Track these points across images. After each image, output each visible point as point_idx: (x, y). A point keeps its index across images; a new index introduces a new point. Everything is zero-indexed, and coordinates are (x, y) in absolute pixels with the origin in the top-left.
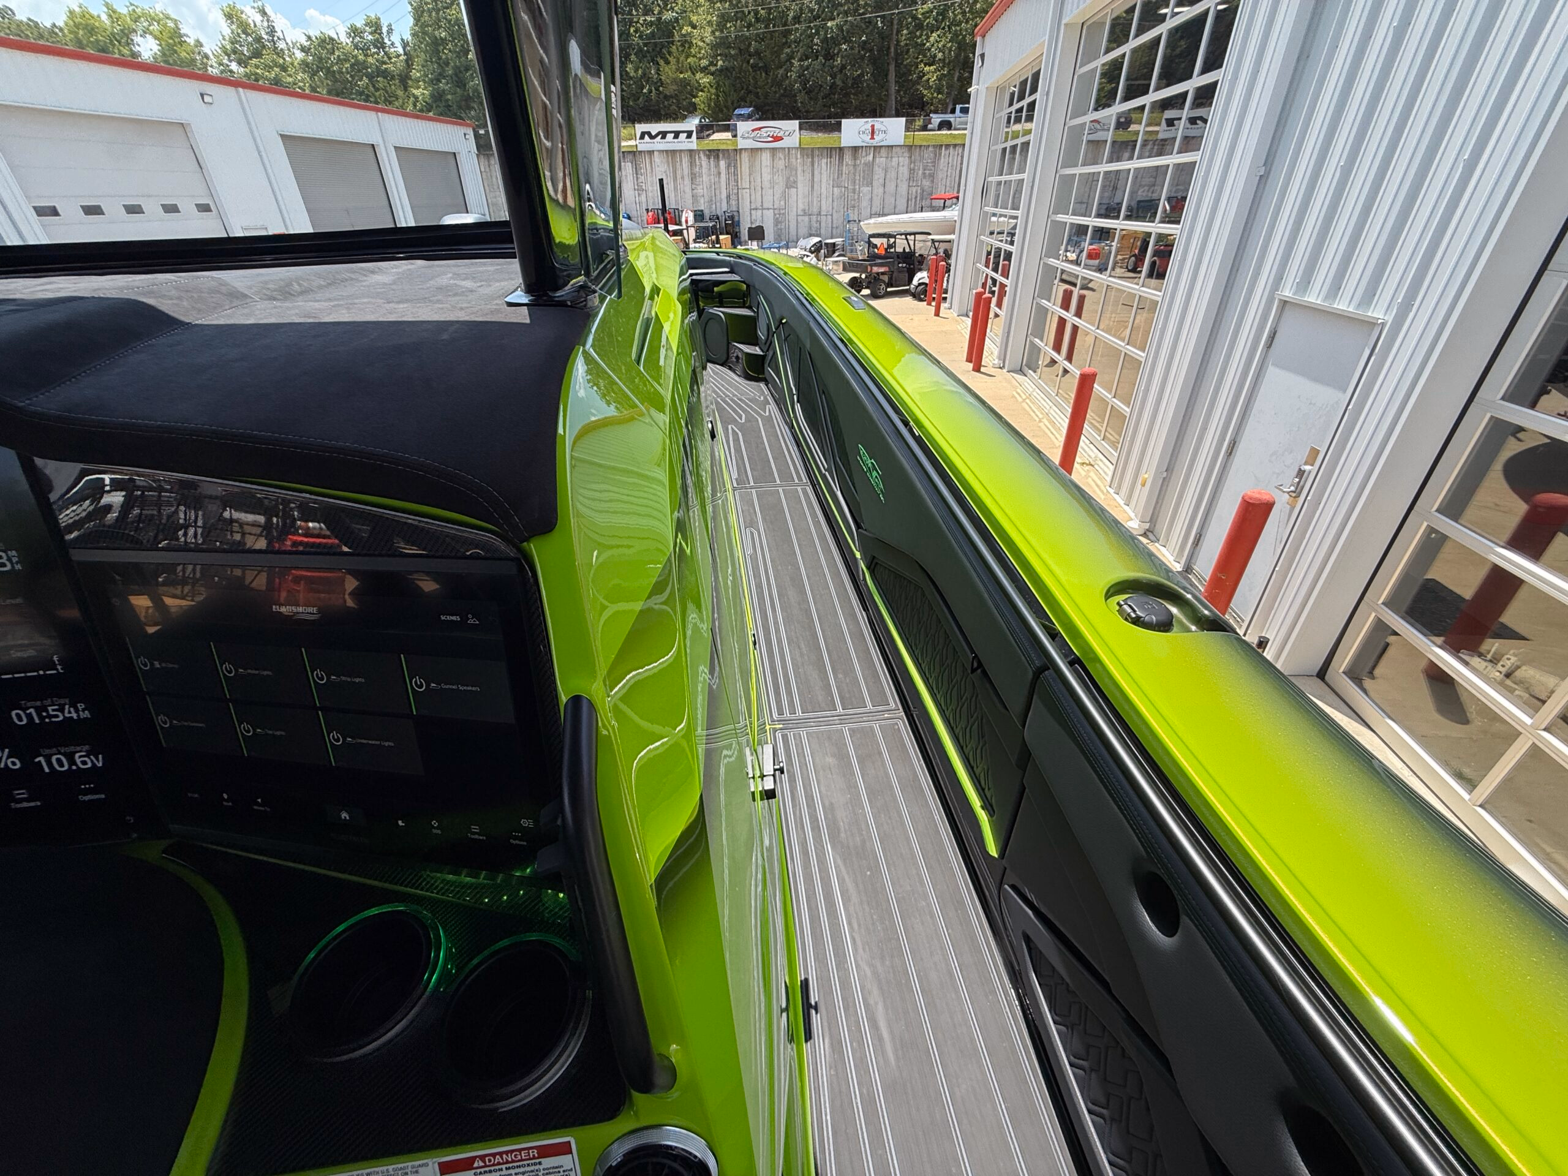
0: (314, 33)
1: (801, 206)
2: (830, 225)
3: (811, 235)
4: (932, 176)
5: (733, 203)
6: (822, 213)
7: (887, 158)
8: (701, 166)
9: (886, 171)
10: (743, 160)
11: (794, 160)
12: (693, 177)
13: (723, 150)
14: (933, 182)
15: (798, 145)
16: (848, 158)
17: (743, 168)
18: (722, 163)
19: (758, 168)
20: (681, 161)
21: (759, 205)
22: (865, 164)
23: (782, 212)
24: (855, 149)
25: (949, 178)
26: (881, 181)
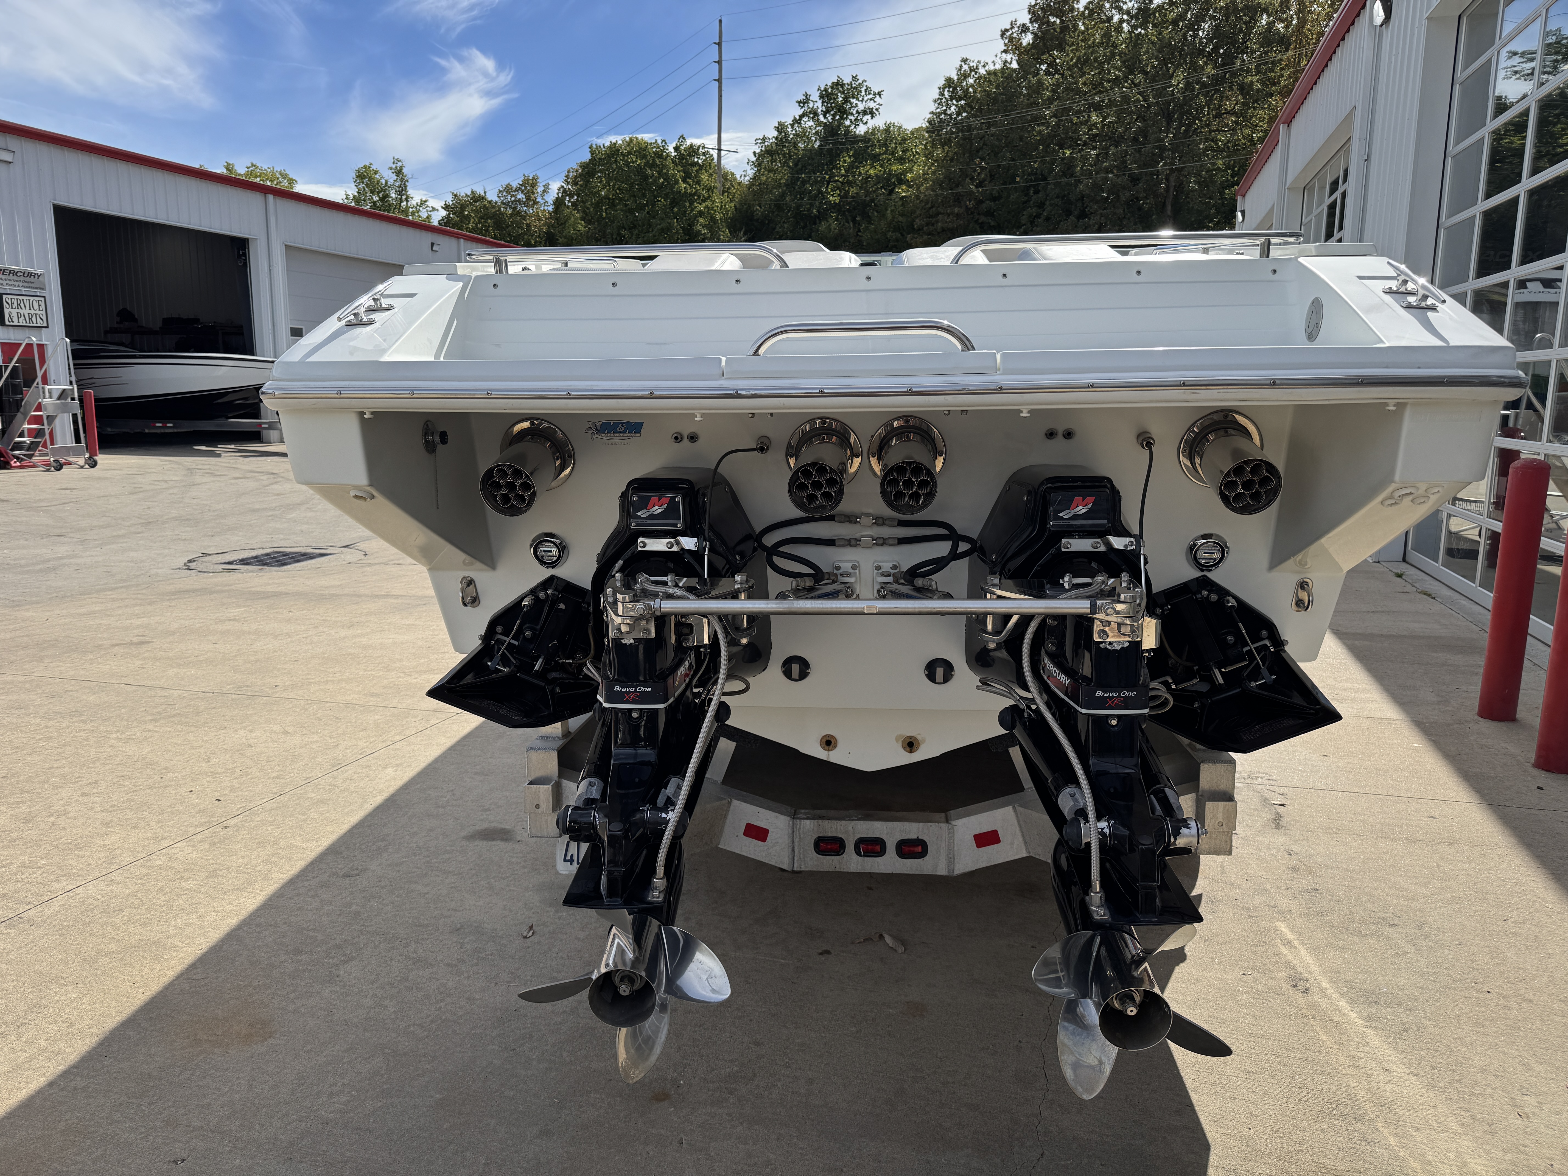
0: (464, 191)
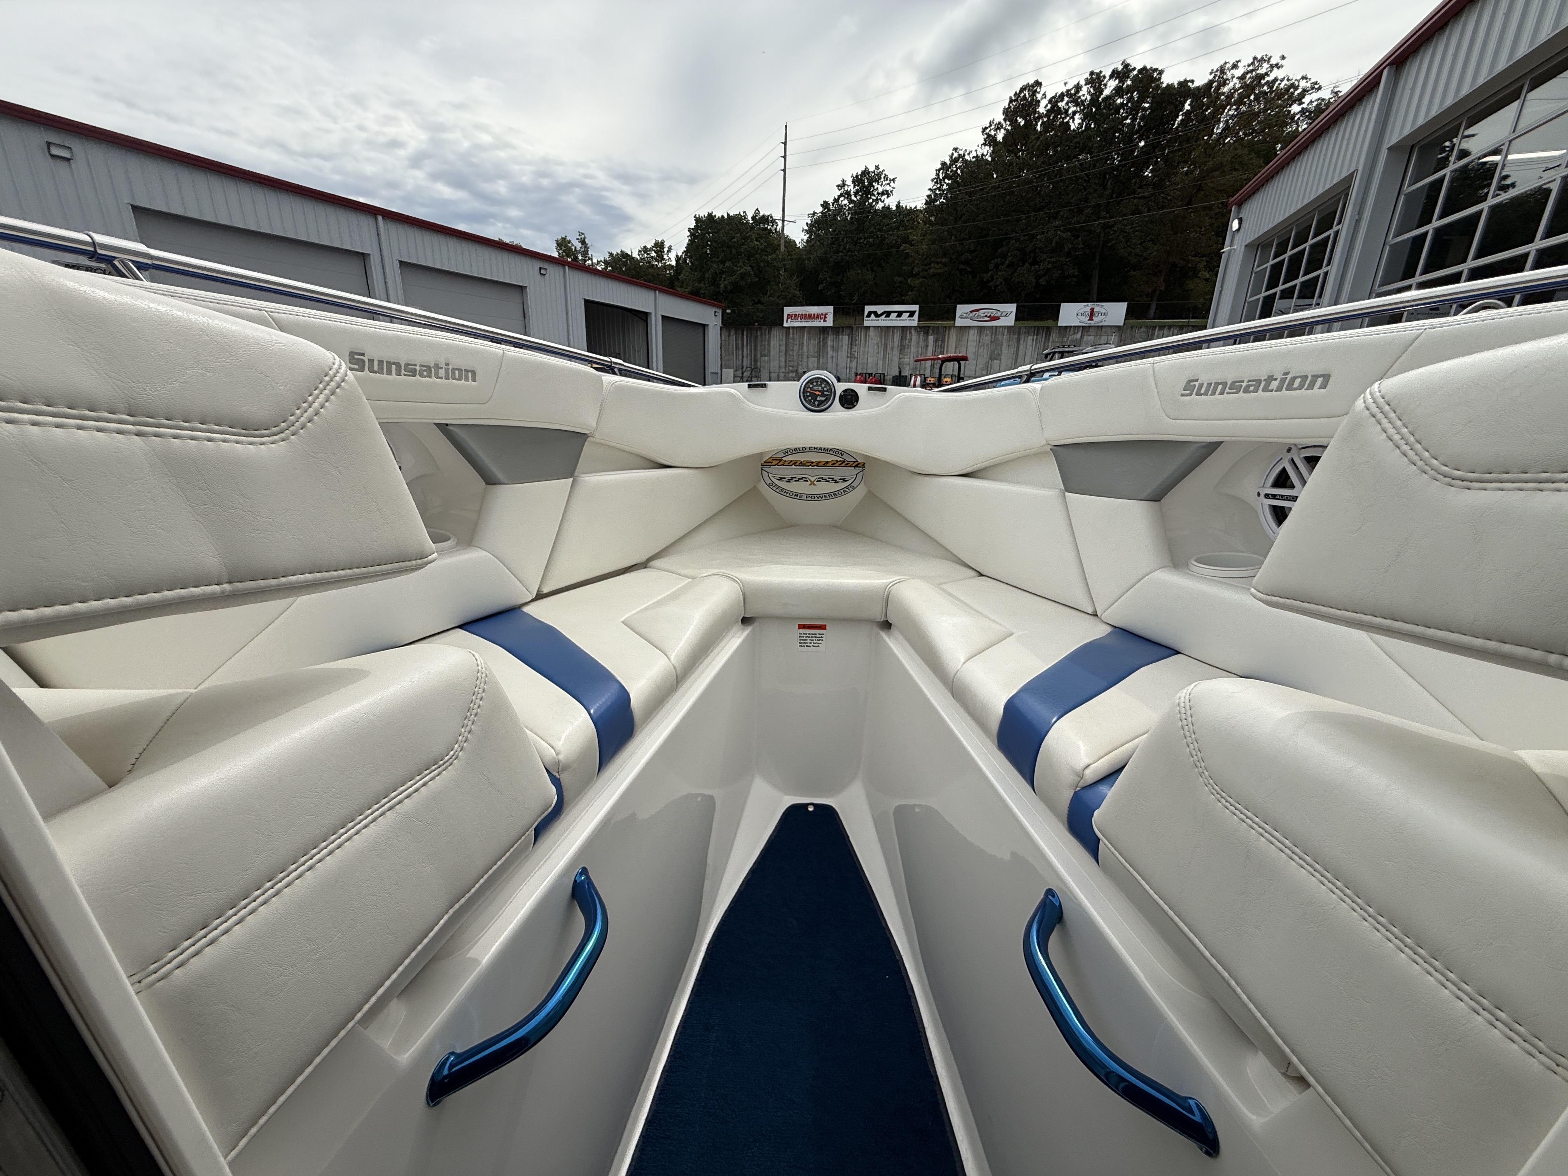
7: (1096, 336)
8: (911, 339)
10: (951, 336)
11: (1000, 337)
12: (903, 348)
13: (933, 327)
16: (1054, 336)
17: (950, 342)
18: (931, 338)
19: (964, 342)
20: (894, 336)
24: (1073, 328)
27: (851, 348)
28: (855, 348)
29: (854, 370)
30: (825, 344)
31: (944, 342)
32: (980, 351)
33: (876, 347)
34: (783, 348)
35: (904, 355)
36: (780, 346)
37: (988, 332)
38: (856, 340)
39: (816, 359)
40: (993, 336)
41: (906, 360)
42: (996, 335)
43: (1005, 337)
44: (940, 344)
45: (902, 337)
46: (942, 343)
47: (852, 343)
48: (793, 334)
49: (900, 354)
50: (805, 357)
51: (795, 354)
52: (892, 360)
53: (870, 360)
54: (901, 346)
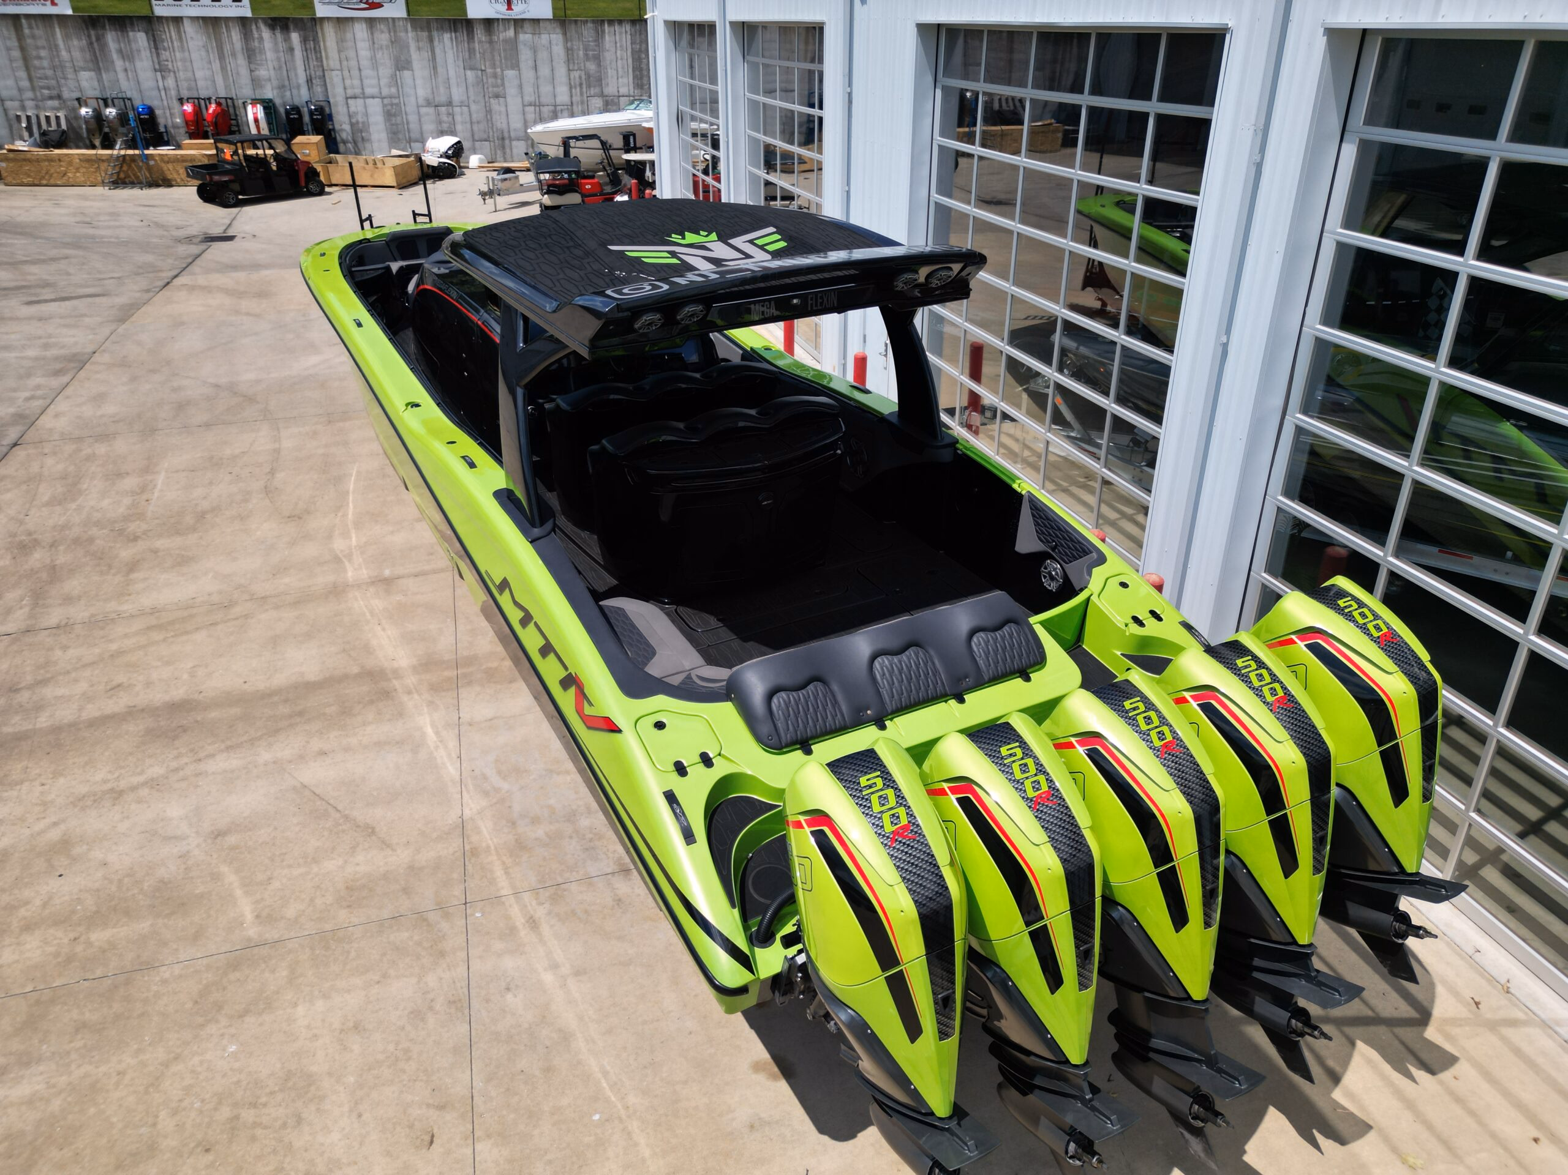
1: (422, 93)
2: (468, 119)
3: (442, 133)
4: (598, 59)
5: (318, 90)
6: (454, 104)
7: (534, 34)
8: (261, 39)
9: (535, 50)
10: (327, 35)
11: (402, 34)
12: (251, 54)
13: (294, 19)
14: (599, 65)
15: (404, 14)
16: (479, 33)
17: (328, 44)
18: (295, 37)
19: (350, 44)
20: (228, 30)
21: (358, 91)
22: (505, 41)
23: (395, 101)
24: (488, 23)
25: (619, 62)
26: (531, 63)
27: (158, 55)
28: (165, 55)
29: (173, 93)
30: (103, 47)
31: (318, 42)
32: (379, 55)
33: (203, 53)
34: (16, 53)
35: (258, 65)
36: (8, 49)
37: (382, 26)
38: (163, 41)
39: (93, 74)
40: (392, 34)
41: (262, 73)
42: (395, 32)
43: (410, 34)
44: (312, 46)
45: (245, 35)
46: (314, 44)
47: (156, 43)
48: (31, 28)
49: (250, 63)
50: (71, 70)
51: (45, 63)
52: (238, 74)
53: (199, 74)
54: (248, 50)
